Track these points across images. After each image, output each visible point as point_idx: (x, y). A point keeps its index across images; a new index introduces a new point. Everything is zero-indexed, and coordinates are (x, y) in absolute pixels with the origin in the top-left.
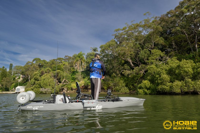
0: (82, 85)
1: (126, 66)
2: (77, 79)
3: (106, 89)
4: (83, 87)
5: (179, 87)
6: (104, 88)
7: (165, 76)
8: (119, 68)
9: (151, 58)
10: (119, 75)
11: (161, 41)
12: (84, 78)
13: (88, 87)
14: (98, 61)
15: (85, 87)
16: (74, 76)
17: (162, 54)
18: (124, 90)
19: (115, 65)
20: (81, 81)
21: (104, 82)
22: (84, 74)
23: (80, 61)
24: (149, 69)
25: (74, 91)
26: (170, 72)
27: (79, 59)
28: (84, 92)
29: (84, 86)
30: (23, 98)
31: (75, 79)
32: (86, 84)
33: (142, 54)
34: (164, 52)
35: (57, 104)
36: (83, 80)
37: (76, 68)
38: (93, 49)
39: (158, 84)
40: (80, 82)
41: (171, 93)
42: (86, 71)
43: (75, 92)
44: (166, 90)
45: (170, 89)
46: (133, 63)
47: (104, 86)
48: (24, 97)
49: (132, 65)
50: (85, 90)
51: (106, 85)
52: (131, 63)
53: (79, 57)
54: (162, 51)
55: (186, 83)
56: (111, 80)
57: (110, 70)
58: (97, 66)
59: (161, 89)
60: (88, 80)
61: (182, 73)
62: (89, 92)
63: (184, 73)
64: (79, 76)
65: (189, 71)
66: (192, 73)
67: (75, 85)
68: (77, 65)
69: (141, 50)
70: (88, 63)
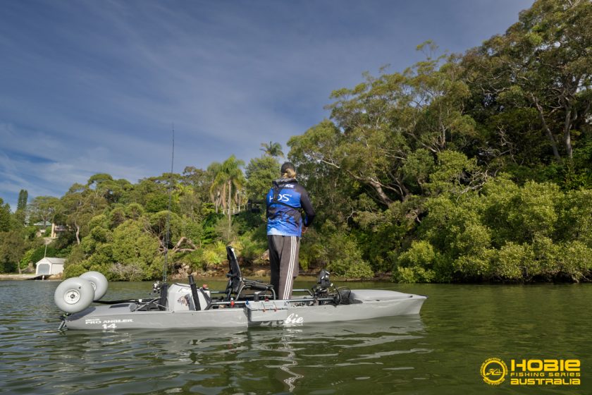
1: (364, 199)
2: (221, 238)
3: (305, 266)
5: (518, 261)
7: (478, 230)
8: (344, 205)
9: (437, 177)
10: (345, 226)
11: (466, 125)
12: (240, 233)
13: (254, 260)
14: (292, 186)
15: (244, 261)
16: (212, 229)
17: (470, 164)
18: (359, 269)
19: (333, 195)
20: (233, 244)
22: (242, 221)
23: (229, 183)
24: (431, 208)
25: (210, 271)
26: (492, 217)
27: (227, 178)
29: (240, 257)
30: (73, 296)
31: (216, 236)
32: (246, 252)
33: (413, 163)
34: (475, 159)
35: (171, 312)
36: (239, 240)
37: (217, 203)
38: (267, 148)
39: (456, 253)
41: (494, 280)
42: (248, 212)
43: (213, 275)
44: (480, 270)
45: (490, 268)
46: (385, 191)
48: (75, 294)
49: (383, 196)
50: (243, 269)
51: (304, 255)
52: (380, 190)
53: (227, 171)
54: (470, 157)
55: (536, 249)
56: (322, 241)
57: (317, 211)
58: (288, 199)
59: (464, 267)
60: (253, 240)
61: (526, 221)
62: (256, 276)
63: (531, 220)
64: (226, 227)
65: (545, 215)
66: (555, 219)
67: (214, 255)
68: (220, 196)
69: (410, 152)
70: (253, 188)
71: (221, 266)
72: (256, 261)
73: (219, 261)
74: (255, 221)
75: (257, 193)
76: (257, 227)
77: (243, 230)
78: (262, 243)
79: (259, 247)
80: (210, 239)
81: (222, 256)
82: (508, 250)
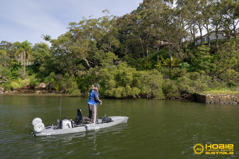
0: (27, 85)
1: (81, 66)
2: (20, 77)
3: (57, 89)
4: (27, 86)
5: (121, 93)
6: (55, 89)
7: (113, 82)
8: (73, 68)
9: (105, 61)
10: (73, 75)
11: (117, 44)
12: (30, 75)
13: (35, 86)
15: (31, 87)
16: (16, 72)
17: (116, 58)
18: (76, 92)
19: (70, 63)
20: (26, 79)
21: (56, 81)
22: (31, 70)
23: (25, 52)
24: (101, 72)
25: (15, 91)
26: (118, 78)
27: (23, 50)
28: (29, 93)
29: (29, 85)
31: (17, 76)
32: (32, 83)
33: (98, 54)
34: (117, 56)
36: (29, 78)
37: (19, 60)
38: (44, 37)
39: (106, 89)
40: (24, 80)
41: (113, 98)
42: (33, 66)
43: (16, 93)
44: (110, 95)
45: (113, 94)
47: (55, 86)
49: (88, 65)
50: (30, 90)
51: (58, 86)
53: (24, 47)
54: (116, 55)
55: (126, 89)
56: (64, 80)
57: (63, 68)
59: (107, 94)
60: (36, 78)
61: (125, 80)
62: (36, 93)
63: (126, 80)
64: (23, 71)
65: (129, 79)
66: (132, 80)
67: (17, 84)
68: (20, 57)
69: (97, 50)
70: (36, 56)
71: (20, 89)
72: (36, 87)
73: (19, 87)
74: (37, 69)
75: (38, 58)
76: (37, 72)
77: (31, 73)
78: (40, 80)
79: (38, 81)
80: (15, 77)
81: (20, 84)
82: (118, 89)
